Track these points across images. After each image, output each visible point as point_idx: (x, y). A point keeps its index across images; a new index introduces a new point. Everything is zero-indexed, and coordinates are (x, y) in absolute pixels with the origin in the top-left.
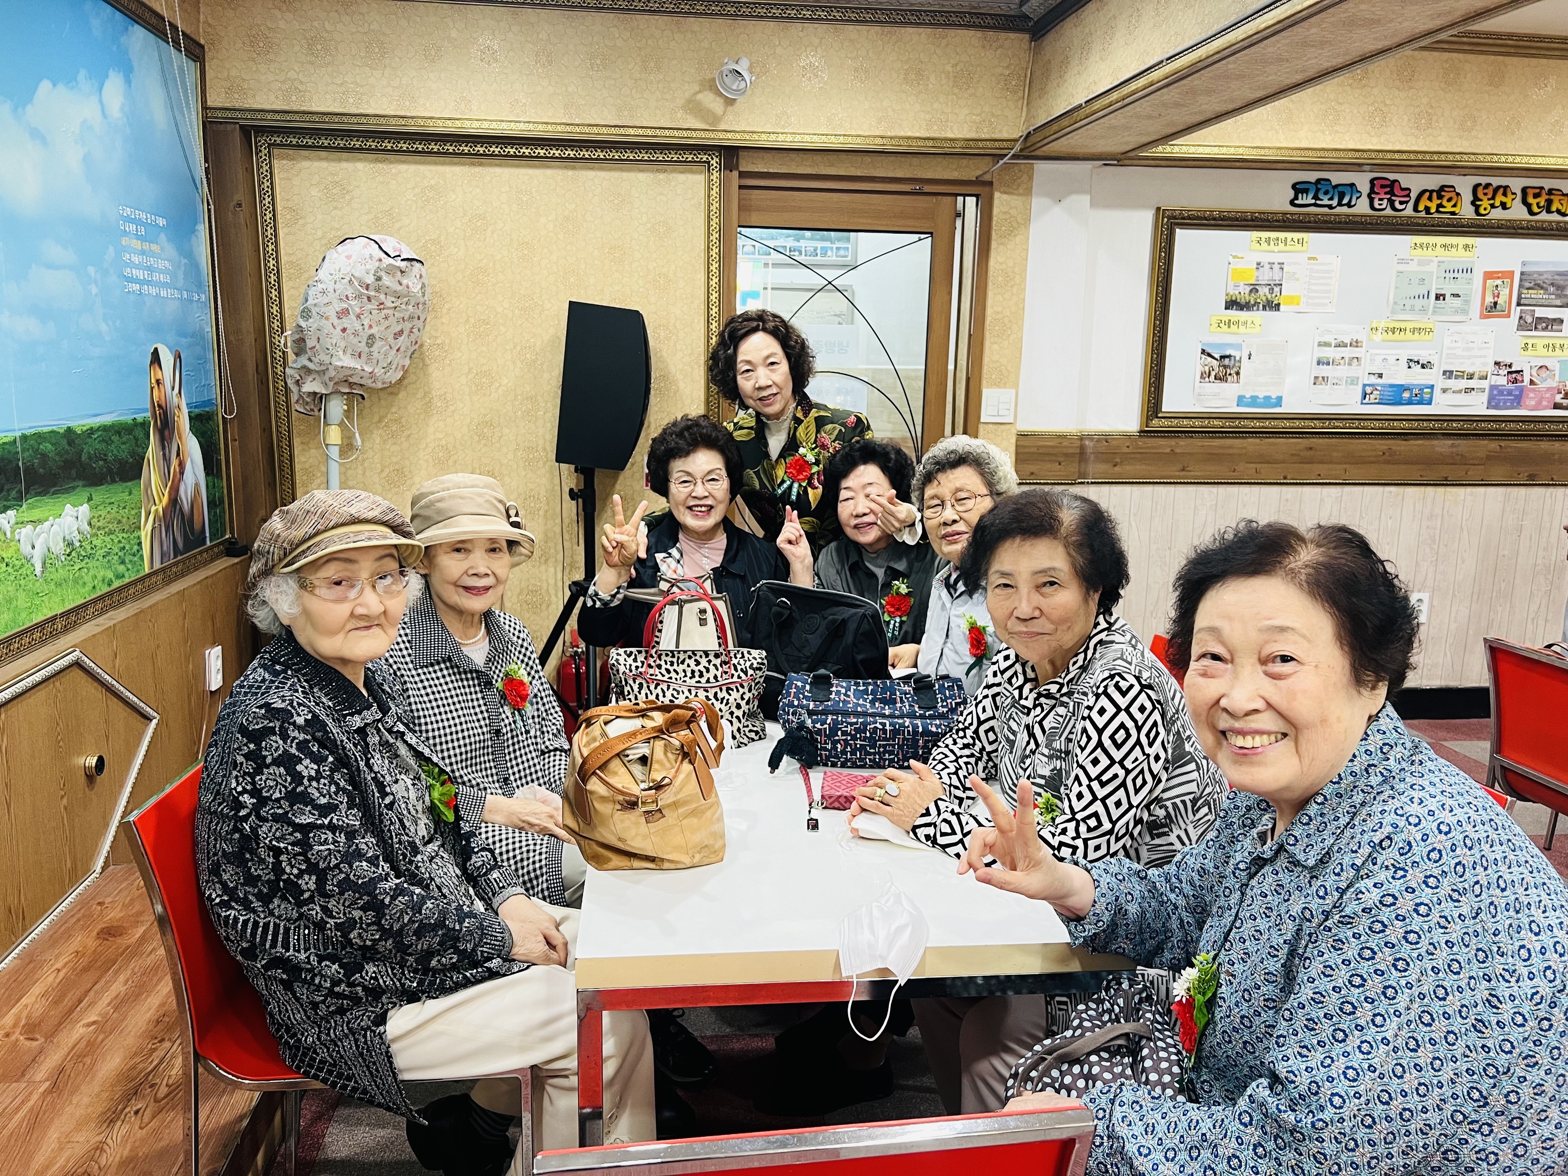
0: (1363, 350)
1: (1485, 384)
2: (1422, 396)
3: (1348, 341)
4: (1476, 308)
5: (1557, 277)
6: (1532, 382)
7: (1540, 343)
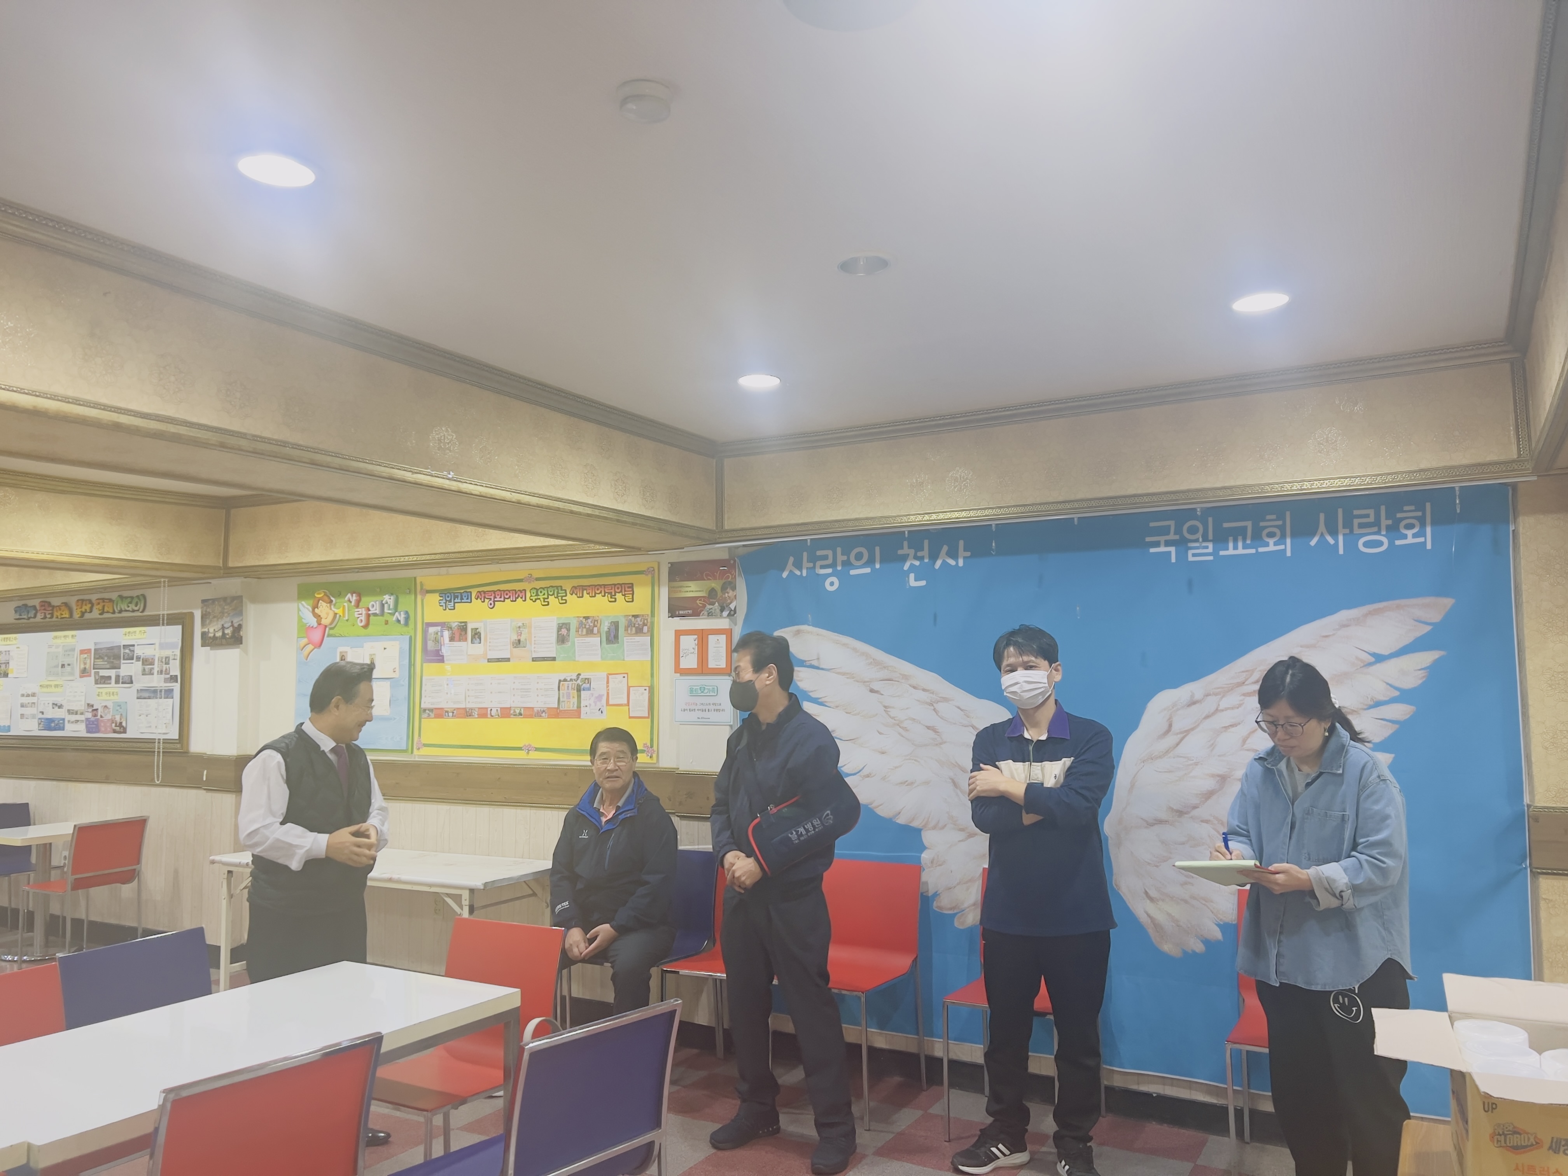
0: (36, 698)
1: (82, 718)
2: (58, 725)
3: (30, 693)
4: (77, 673)
5: (108, 651)
6: (101, 717)
7: (104, 691)
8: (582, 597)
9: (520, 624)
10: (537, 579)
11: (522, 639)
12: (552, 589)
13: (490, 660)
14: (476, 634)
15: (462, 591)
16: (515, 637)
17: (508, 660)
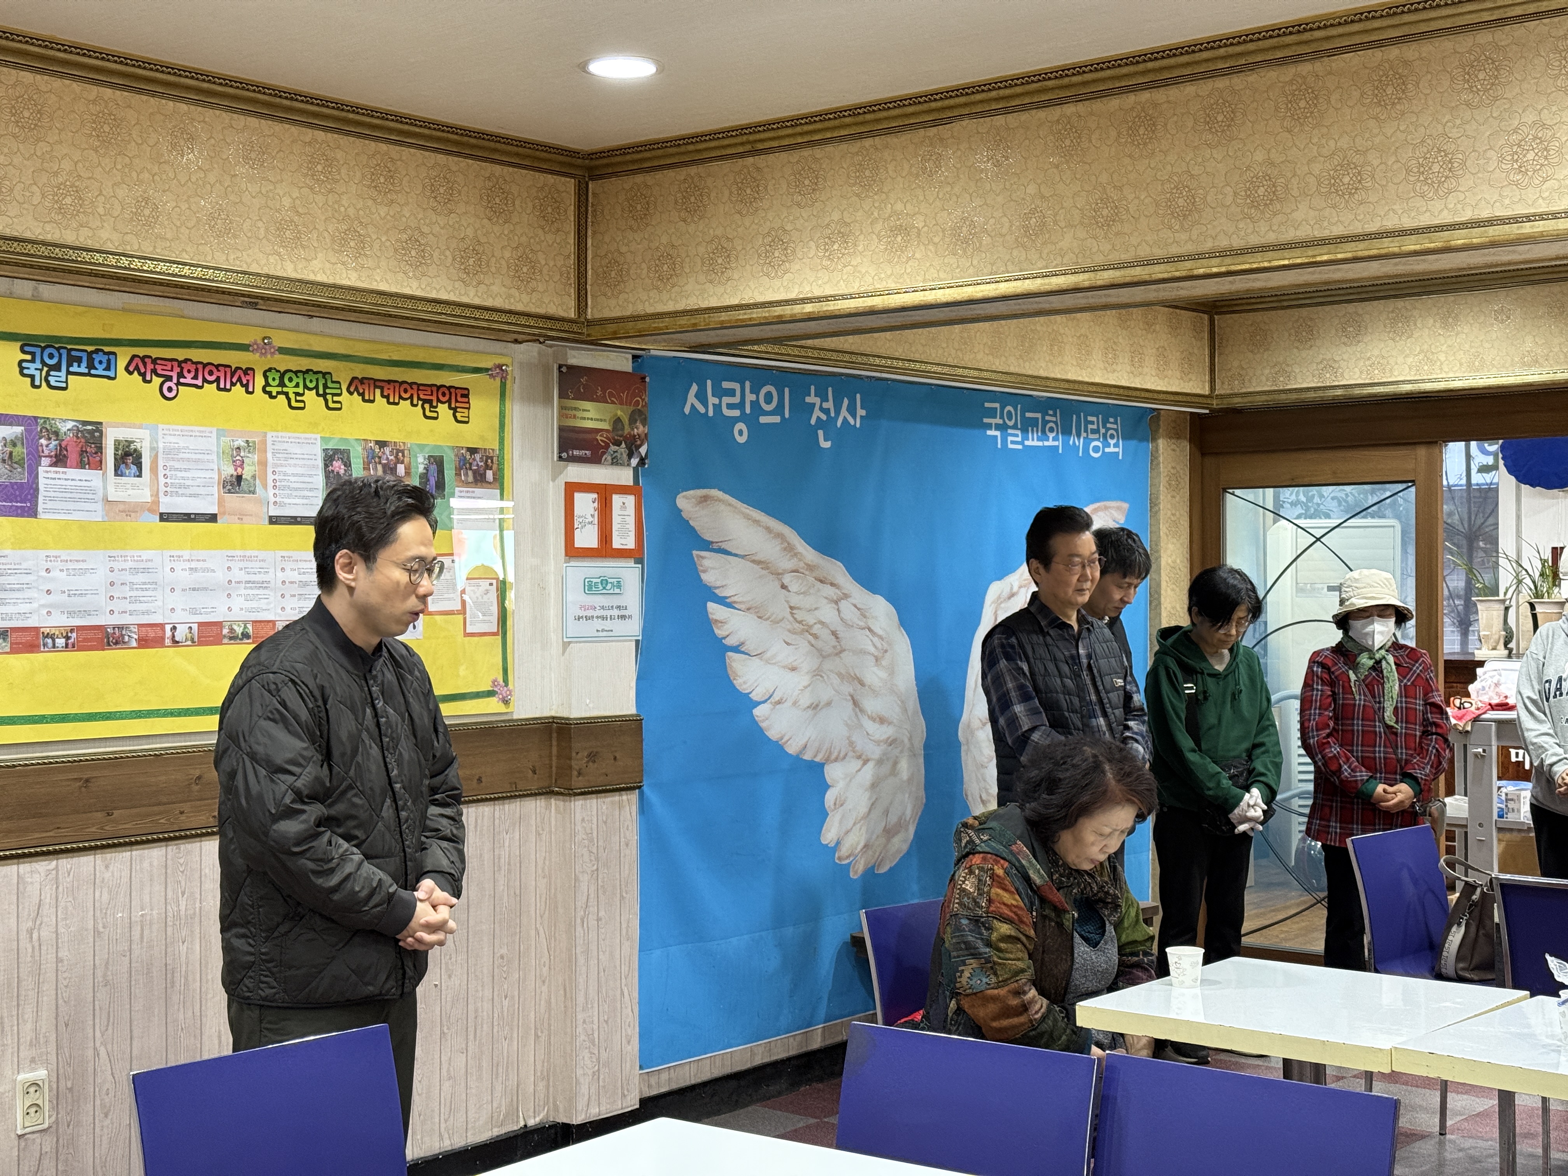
8: (373, 401)
9: (241, 442)
10: (283, 351)
11: (247, 473)
12: (315, 377)
13: (165, 517)
14: (127, 454)
15: (90, 348)
16: (229, 470)
17: (212, 518)
